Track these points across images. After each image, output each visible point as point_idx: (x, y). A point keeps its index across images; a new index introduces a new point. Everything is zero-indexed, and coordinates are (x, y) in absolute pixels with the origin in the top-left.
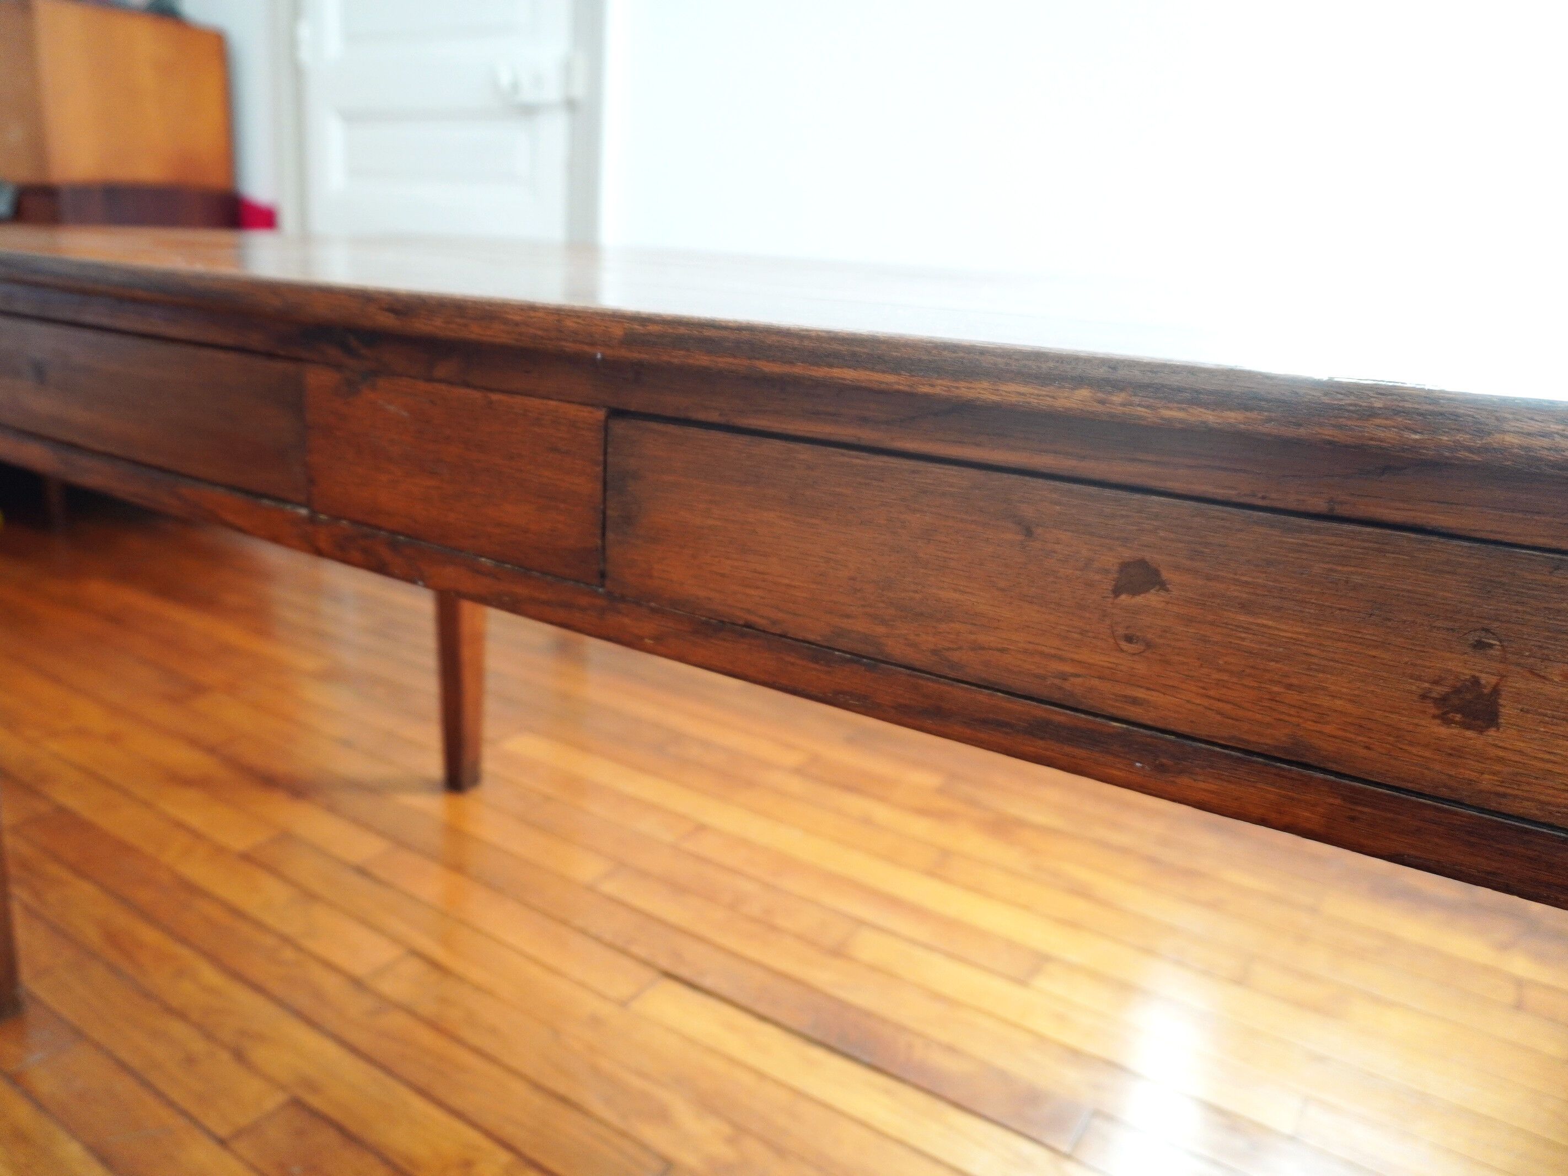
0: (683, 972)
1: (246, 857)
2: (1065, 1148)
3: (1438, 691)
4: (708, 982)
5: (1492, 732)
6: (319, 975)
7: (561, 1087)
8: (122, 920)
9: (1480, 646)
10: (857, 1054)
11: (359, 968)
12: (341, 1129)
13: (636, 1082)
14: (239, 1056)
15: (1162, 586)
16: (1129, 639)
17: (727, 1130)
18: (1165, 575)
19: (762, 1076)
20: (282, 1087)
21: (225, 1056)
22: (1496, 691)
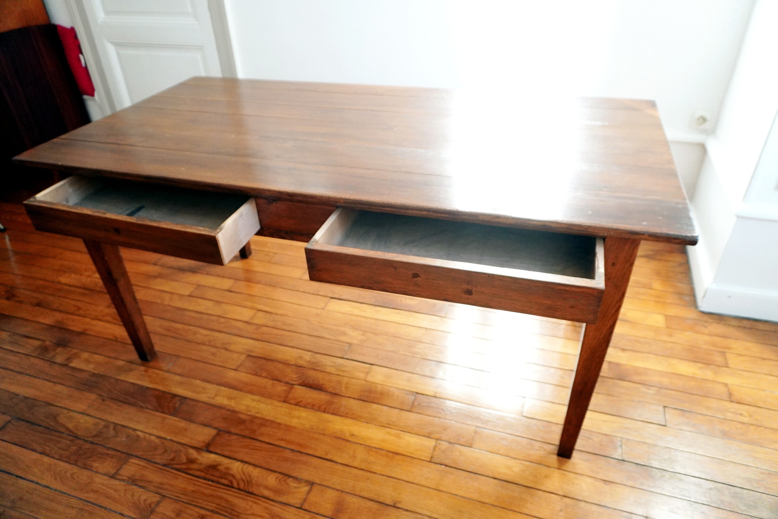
0: (336, 296)
1: (190, 296)
2: (443, 315)
3: (464, 290)
4: (343, 297)
5: (472, 295)
6: (234, 323)
7: (316, 334)
8: (166, 324)
9: (468, 284)
10: (388, 306)
11: (246, 319)
12: (264, 358)
13: (335, 328)
14: (226, 349)
15: (420, 277)
16: (416, 285)
17: (361, 333)
18: (421, 275)
19: (366, 317)
20: (244, 354)
21: (223, 351)
22: (472, 290)
